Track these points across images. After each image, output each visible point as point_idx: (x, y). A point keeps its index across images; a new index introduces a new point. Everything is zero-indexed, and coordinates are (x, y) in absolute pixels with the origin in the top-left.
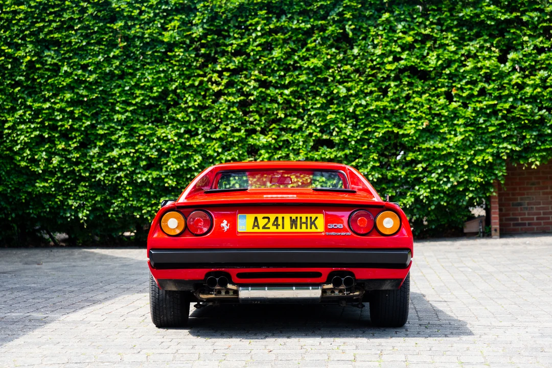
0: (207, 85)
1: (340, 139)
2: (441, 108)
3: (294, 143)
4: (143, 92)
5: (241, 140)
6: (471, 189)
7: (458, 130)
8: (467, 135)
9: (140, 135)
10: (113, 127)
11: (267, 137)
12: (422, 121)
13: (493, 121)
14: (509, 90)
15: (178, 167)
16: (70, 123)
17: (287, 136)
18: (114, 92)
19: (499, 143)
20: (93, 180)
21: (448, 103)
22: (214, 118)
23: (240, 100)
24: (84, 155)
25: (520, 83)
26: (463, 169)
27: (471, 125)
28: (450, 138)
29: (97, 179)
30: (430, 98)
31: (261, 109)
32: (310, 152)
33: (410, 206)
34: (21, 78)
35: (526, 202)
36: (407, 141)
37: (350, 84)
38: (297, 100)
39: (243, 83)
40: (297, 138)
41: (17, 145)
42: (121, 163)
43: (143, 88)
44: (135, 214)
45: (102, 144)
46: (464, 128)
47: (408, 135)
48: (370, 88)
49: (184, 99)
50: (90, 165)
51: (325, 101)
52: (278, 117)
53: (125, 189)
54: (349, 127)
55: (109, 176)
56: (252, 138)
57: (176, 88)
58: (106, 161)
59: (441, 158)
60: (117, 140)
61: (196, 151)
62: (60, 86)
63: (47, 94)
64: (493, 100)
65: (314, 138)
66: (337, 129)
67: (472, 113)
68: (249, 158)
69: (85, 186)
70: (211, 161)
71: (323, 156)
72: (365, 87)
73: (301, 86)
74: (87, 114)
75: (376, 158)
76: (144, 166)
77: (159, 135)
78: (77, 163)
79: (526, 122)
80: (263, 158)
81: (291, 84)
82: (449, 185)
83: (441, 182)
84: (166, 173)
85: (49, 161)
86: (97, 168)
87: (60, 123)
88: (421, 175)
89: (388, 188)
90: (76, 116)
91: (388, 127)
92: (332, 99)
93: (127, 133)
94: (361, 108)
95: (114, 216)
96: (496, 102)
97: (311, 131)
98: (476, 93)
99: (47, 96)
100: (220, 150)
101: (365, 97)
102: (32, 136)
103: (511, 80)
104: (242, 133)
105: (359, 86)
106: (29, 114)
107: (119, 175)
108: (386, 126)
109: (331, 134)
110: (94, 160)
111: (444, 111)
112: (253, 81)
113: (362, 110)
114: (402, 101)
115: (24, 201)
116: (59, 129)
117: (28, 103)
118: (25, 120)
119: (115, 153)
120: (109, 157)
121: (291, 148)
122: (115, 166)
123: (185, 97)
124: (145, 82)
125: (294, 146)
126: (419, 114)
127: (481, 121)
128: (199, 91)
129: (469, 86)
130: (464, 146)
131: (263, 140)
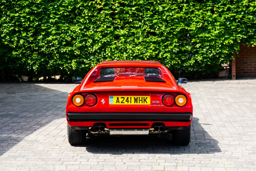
0: (95, 5)
1: (159, 32)
2: (208, 17)
3: (137, 33)
4: (63, 8)
5: (111, 32)
6: (222, 56)
7: (217, 28)
8: (221, 30)
9: (62, 30)
10: (49, 26)
11: (124, 31)
12: (199, 23)
13: (234, 24)
14: (242, 8)
15: (81, 45)
16: (28, 23)
17: (133, 30)
18: (49, 8)
19: (236, 34)
20: (40, 51)
21: (212, 15)
22: (98, 21)
23: (111, 13)
24: (35, 39)
25: (247, 5)
26: (219, 47)
27: (223, 26)
28: (213, 32)
29: (42, 50)
30: (203, 12)
31: (121, 17)
32: (145, 38)
33: (193, 64)
34: (4, 1)
35: (249, 61)
36: (192, 33)
37: (164, 5)
38: (138, 13)
39: (112, 4)
40: (138, 31)
41: (3, 34)
42: (53, 43)
43: (63, 6)
44: (60, 67)
45: (44, 34)
46: (220, 27)
47: (192, 30)
48: (174, 7)
49: (84, 12)
50: (38, 44)
51: (152, 13)
52: (129, 21)
53: (55, 56)
54: (164, 26)
55: (47, 49)
56: (117, 31)
57: (80, 7)
58: (46, 42)
59: (208, 41)
60: (51, 32)
61: (89, 37)
62: (23, 5)
63: (17, 9)
64: (234, 13)
65: (146, 31)
66: (158, 27)
67: (223, 19)
68: (115, 41)
69: (36, 54)
70: (97, 42)
71: (151, 40)
72: (172, 6)
73: (141, 6)
74: (36, 19)
75: (177, 41)
76: (64, 44)
77: (71, 30)
78: (32, 43)
79: (250, 24)
80: (122, 41)
81: (135, 5)
82: (212, 54)
83: (208, 53)
84: (75, 48)
85: (18, 42)
86: (41, 45)
87: (23, 23)
88: (198, 50)
89: (182, 55)
90: (31, 20)
91: (182, 26)
92: (156, 12)
93: (56, 28)
94: (170, 17)
95: (50, 68)
96: (235, 14)
97: (145, 28)
98: (225, 10)
99: (17, 10)
100: (101, 37)
101: (171, 11)
102: (10, 30)
103: (243, 4)
104: (112, 29)
105: (169, 6)
106: (9, 19)
107: (52, 49)
108: (181, 26)
109: (155, 29)
110: (40, 42)
111: (210, 18)
112: (117, 3)
113: (170, 18)
114: (189, 13)
115: (6, 61)
116: (23, 26)
117: (8, 14)
118: (6, 22)
119: (50, 38)
120: (47, 40)
121: (135, 36)
122: (50, 44)
123: (84, 11)
124: (64, 3)
125: (137, 35)
126: (198, 20)
127: (228, 23)
128: (91, 8)
129: (222, 6)
130: (219, 36)
131: (122, 32)
